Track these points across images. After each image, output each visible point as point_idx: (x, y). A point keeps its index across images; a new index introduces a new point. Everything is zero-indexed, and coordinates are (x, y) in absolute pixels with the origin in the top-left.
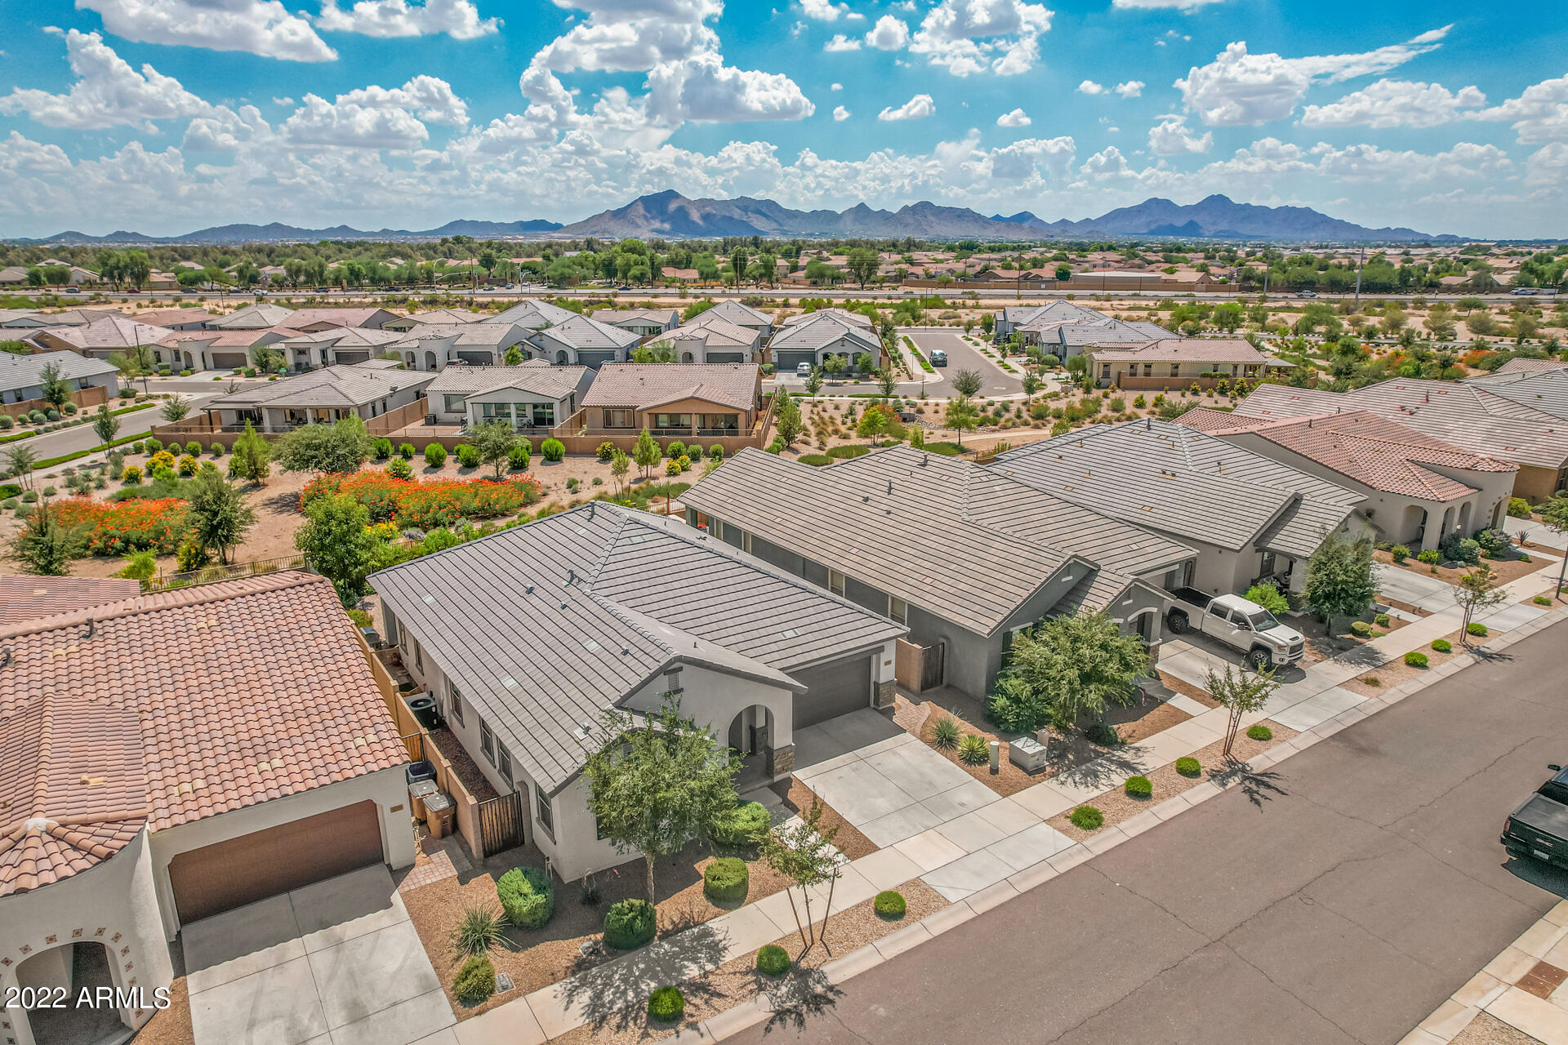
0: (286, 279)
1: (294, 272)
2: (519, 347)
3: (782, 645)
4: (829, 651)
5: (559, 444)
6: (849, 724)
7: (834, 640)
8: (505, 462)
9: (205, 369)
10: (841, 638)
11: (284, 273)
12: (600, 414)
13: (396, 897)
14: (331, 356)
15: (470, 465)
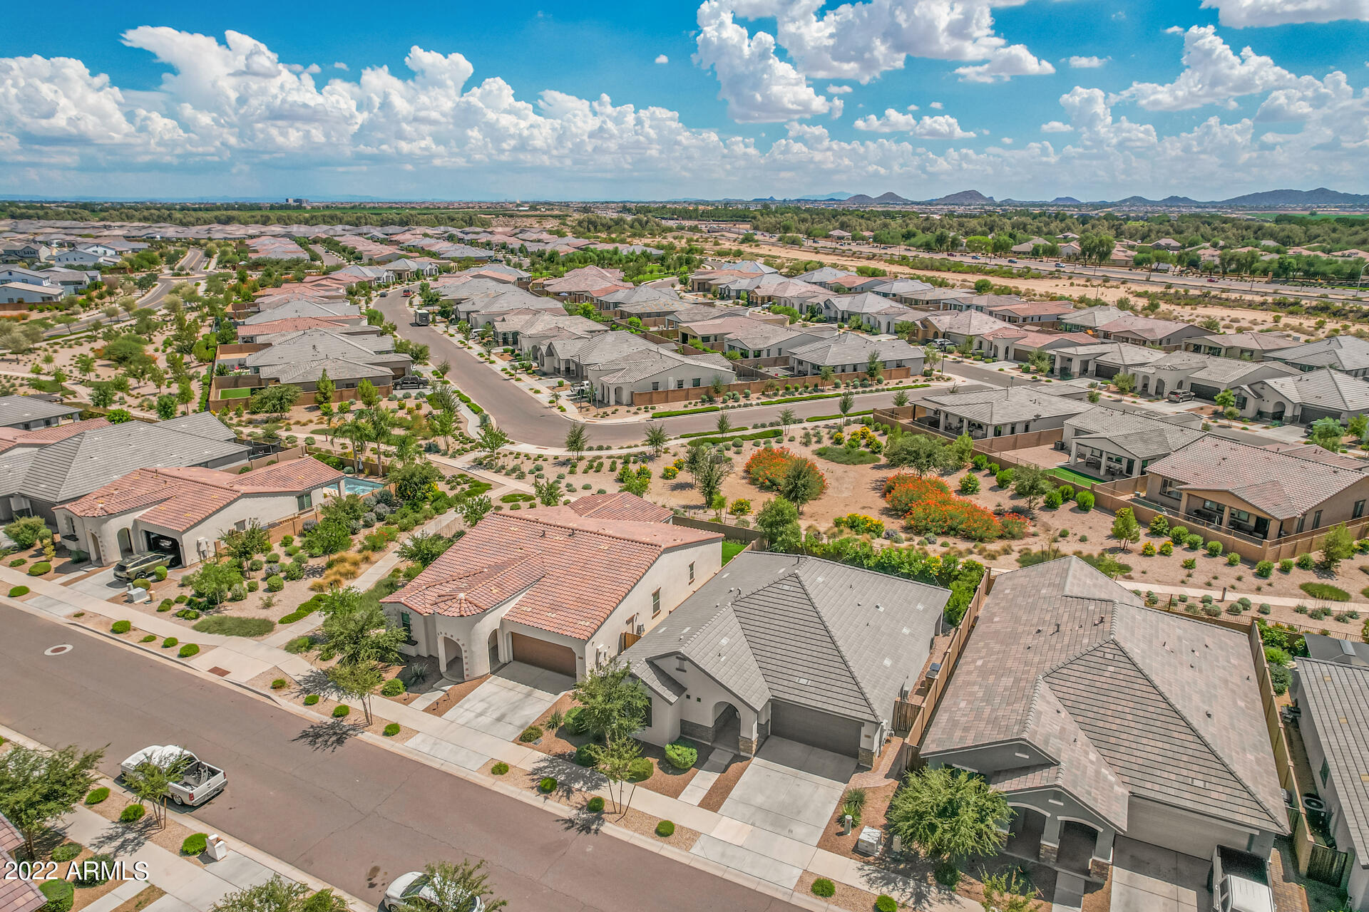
0: (1216, 266)
1: (1226, 262)
2: (1237, 391)
3: (791, 684)
4: (813, 703)
5: (1092, 497)
6: (828, 759)
7: (824, 699)
8: (1041, 501)
9: (1006, 359)
10: (830, 701)
11: (1217, 261)
12: (1159, 482)
13: (562, 694)
14: (1092, 367)
15: (1020, 494)
